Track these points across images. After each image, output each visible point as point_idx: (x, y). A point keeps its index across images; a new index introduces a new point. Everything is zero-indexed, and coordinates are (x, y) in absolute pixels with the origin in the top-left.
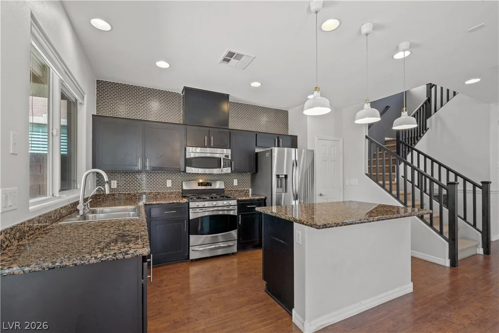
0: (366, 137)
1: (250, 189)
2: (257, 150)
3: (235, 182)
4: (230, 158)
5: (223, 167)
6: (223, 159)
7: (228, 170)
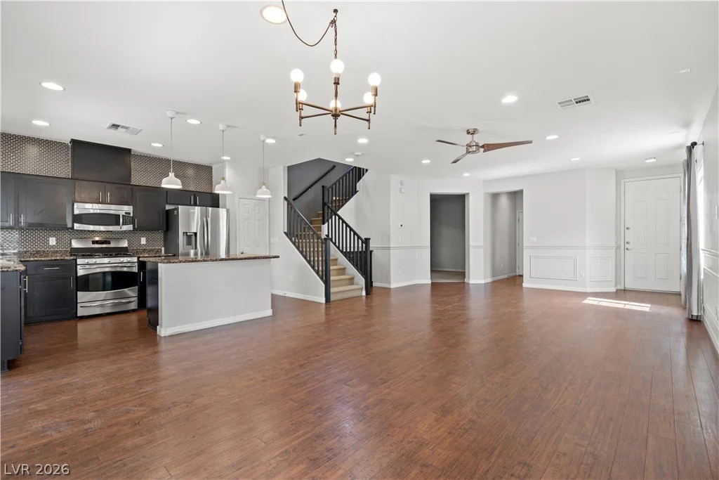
0: (285, 198)
1: (163, 249)
2: (168, 207)
3: (143, 241)
4: (132, 215)
5: (123, 224)
6: (123, 216)
7: (129, 227)
